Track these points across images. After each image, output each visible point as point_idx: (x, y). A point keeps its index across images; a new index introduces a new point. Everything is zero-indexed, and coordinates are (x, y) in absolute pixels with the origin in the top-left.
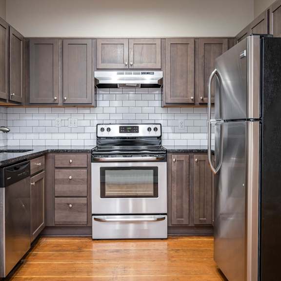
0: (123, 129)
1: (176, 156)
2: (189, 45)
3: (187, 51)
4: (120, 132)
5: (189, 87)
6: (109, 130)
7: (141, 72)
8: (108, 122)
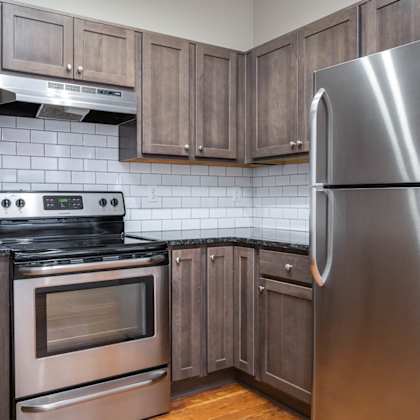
0: (51, 202)
1: (180, 251)
2: (181, 53)
3: (178, 63)
4: (46, 208)
5: (181, 126)
6: (20, 203)
7: (97, 88)
8: (17, 187)
